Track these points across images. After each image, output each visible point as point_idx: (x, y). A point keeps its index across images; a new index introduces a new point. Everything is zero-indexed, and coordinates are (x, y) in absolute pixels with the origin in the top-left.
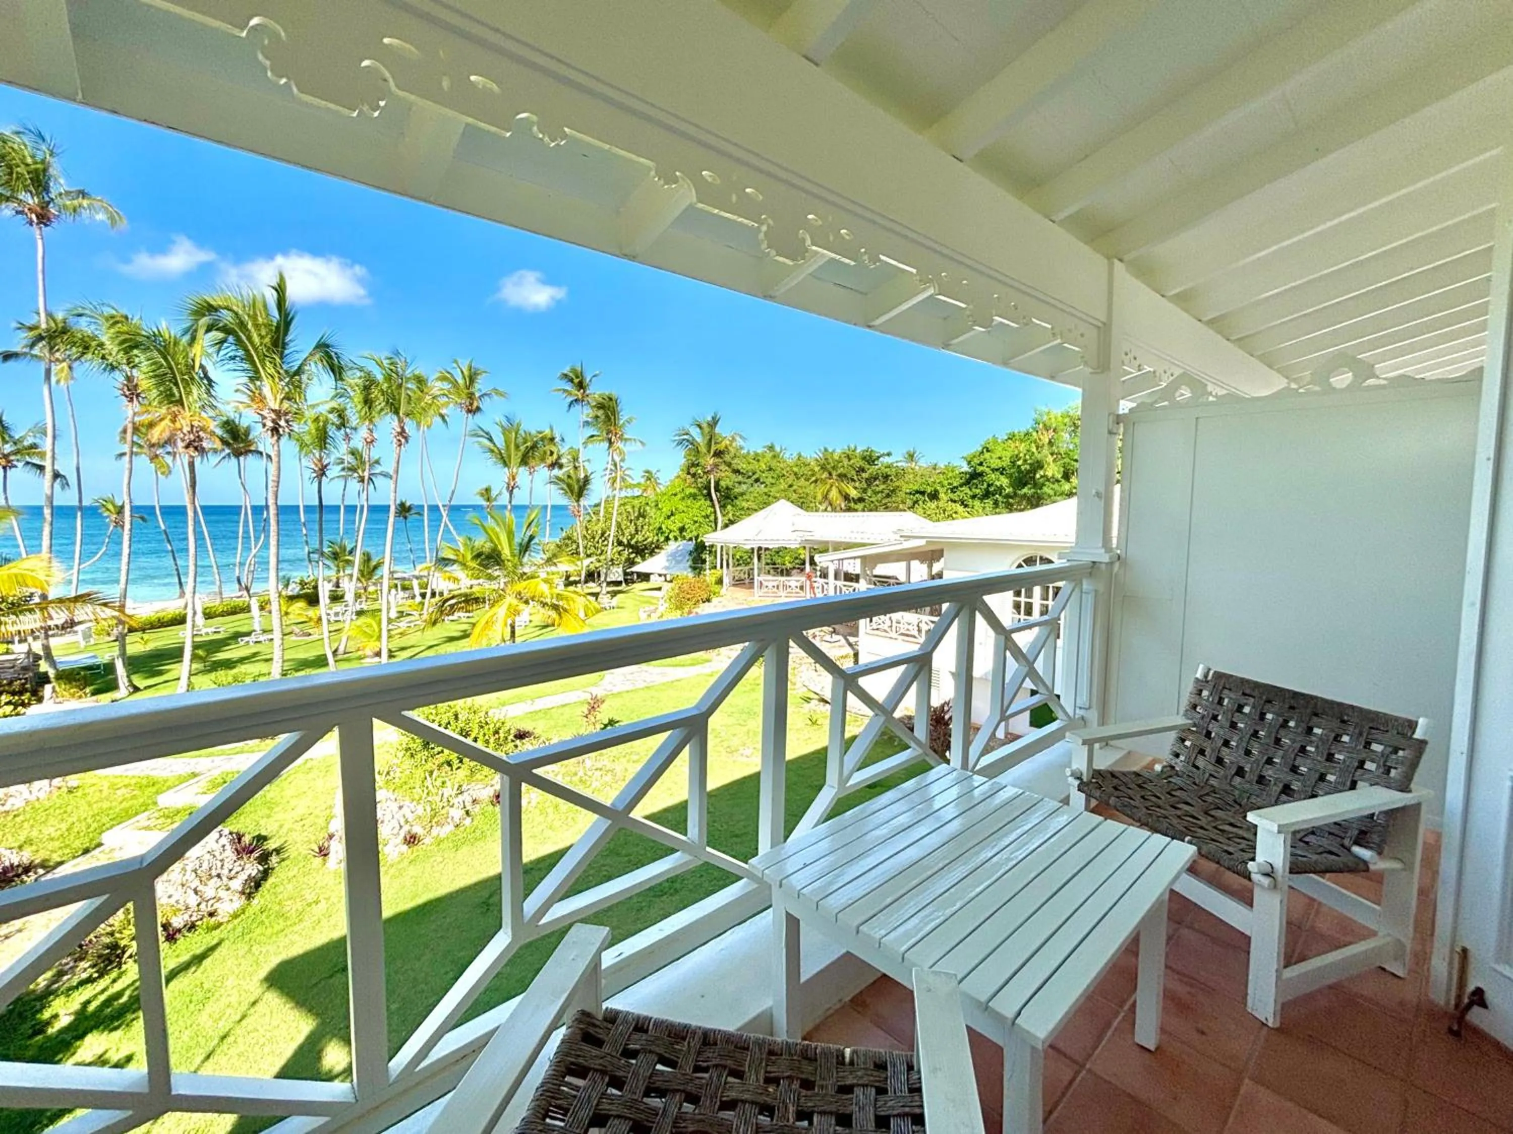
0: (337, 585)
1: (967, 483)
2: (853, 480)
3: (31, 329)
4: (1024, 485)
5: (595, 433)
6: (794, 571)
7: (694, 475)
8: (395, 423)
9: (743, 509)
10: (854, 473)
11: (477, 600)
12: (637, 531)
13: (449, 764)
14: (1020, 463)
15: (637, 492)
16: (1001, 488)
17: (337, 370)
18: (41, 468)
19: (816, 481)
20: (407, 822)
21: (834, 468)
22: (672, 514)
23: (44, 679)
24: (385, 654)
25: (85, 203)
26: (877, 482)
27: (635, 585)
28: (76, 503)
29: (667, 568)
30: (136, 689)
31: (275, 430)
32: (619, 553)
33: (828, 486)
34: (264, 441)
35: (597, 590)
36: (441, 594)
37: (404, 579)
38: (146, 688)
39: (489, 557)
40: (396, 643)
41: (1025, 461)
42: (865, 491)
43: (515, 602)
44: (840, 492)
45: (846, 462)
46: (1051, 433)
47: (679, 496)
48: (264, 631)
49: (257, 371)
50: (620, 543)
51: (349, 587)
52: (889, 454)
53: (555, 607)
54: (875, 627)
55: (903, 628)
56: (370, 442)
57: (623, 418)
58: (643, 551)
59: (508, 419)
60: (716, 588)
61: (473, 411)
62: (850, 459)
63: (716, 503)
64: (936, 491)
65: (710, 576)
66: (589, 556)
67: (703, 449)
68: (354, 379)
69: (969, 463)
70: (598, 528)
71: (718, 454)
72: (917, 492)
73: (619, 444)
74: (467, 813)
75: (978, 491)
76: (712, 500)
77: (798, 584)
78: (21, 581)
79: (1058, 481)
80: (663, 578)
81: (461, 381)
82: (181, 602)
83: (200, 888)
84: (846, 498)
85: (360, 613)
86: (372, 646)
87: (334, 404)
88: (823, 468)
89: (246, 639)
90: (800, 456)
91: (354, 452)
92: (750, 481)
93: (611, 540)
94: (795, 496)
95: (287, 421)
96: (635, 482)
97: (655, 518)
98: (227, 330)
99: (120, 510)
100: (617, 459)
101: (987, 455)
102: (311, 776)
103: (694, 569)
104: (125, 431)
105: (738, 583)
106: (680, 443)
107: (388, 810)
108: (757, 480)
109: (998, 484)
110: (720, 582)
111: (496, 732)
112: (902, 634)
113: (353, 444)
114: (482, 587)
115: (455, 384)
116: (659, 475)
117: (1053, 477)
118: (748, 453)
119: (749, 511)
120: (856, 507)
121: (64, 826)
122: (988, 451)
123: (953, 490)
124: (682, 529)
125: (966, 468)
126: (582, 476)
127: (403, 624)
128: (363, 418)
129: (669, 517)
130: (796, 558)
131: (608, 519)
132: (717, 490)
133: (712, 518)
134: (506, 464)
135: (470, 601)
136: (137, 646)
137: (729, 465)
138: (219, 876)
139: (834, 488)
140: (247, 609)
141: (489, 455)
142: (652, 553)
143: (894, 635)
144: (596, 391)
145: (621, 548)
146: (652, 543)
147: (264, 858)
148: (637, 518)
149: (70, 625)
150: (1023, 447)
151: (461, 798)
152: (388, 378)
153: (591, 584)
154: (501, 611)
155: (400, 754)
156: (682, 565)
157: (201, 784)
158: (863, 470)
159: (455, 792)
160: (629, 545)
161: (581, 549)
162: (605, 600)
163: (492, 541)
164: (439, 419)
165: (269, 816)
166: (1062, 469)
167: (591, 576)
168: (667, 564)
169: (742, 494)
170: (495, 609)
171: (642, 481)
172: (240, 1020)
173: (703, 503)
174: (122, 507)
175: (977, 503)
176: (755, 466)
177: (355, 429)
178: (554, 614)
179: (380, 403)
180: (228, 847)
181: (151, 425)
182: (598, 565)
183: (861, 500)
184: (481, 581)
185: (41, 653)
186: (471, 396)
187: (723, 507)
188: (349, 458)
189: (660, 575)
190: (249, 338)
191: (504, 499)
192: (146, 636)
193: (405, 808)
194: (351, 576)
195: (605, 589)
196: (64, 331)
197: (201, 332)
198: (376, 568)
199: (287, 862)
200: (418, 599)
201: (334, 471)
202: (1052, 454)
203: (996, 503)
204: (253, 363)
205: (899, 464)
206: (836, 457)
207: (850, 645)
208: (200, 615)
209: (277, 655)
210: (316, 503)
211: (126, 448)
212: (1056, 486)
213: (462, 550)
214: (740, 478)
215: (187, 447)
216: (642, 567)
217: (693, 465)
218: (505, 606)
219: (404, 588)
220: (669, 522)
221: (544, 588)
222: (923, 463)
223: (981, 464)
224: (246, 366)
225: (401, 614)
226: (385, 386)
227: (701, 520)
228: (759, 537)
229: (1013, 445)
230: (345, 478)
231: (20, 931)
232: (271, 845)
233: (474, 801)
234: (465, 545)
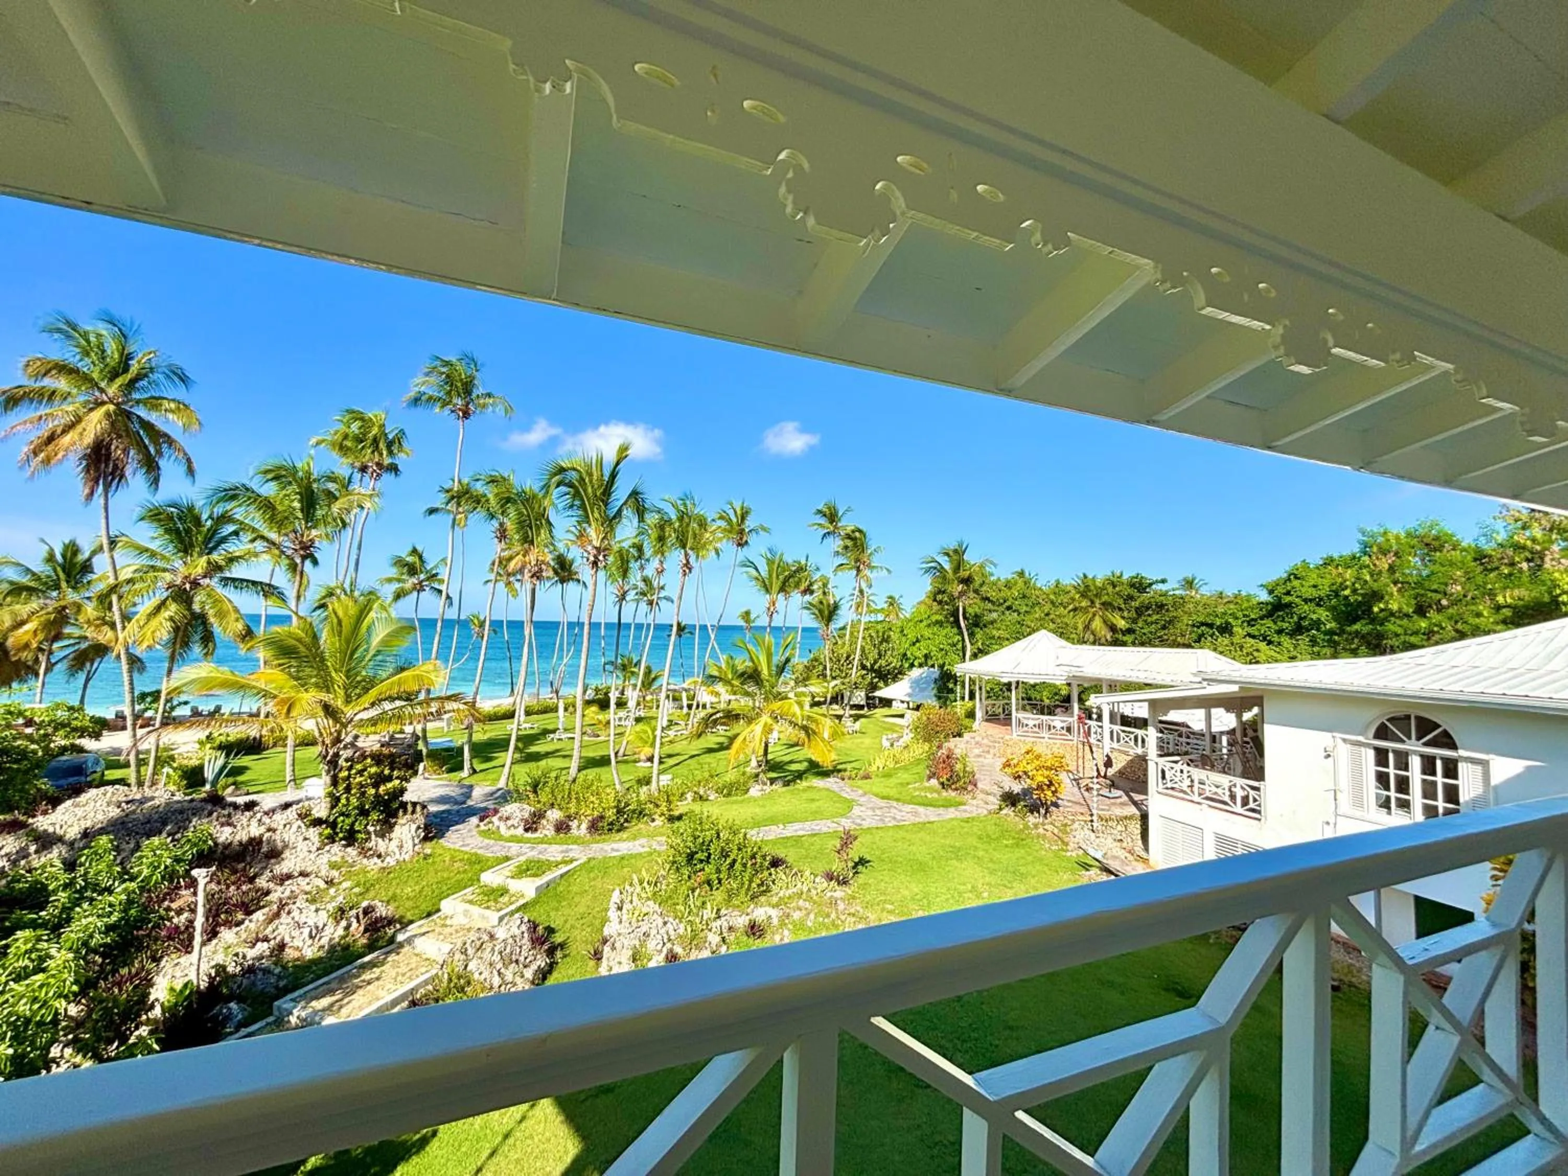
0: (622, 693)
1: (1269, 615)
2: (1120, 609)
3: (448, 491)
4: (1355, 620)
5: (844, 562)
6: (1058, 710)
7: (940, 603)
8: (682, 557)
9: (993, 638)
10: (1121, 601)
11: (737, 717)
12: (880, 655)
13: (709, 883)
14: (1347, 592)
15: (880, 617)
16: (1317, 624)
17: (641, 512)
18: (440, 592)
19: (1075, 610)
20: (669, 940)
21: (1096, 595)
22: (918, 641)
23: (418, 757)
24: (656, 760)
25: (491, 401)
26: (1150, 612)
27: (877, 710)
28: (456, 617)
29: (909, 695)
30: (475, 772)
31: (595, 564)
32: (863, 677)
33: (1090, 616)
34: (585, 572)
35: (841, 712)
36: (704, 706)
37: (675, 691)
38: (481, 771)
39: (751, 677)
40: (667, 749)
41: (1354, 591)
42: (1135, 621)
43: (770, 721)
44: (1105, 622)
45: (1110, 589)
46: (1391, 559)
47: (925, 623)
48: (566, 730)
49: (588, 517)
50: (864, 667)
51: (632, 696)
52: (1163, 581)
53: (805, 728)
54: (1169, 785)
55: (1209, 791)
56: (660, 572)
57: (872, 546)
58: (887, 676)
59: (770, 550)
60: (967, 722)
61: (741, 544)
62: (1114, 586)
63: (964, 630)
64: (1227, 623)
65: (960, 708)
66: (834, 678)
67: (950, 575)
68: (652, 519)
69: (1271, 592)
70: (844, 652)
71: (967, 581)
72: (1203, 624)
73: (867, 572)
74: (724, 939)
75: (1285, 625)
76: (959, 627)
77: (1064, 725)
78: (419, 678)
79: (1407, 616)
80: (905, 705)
81: (734, 520)
82: (511, 700)
83: (503, 970)
84: (1113, 628)
85: (638, 720)
86: (647, 751)
87: (636, 541)
88: (1083, 595)
89: (552, 736)
90: (1058, 582)
91: (645, 580)
92: (1001, 609)
93: (856, 662)
94: (1052, 626)
95: (604, 556)
96: (879, 608)
97: (899, 643)
98: (570, 485)
99: (482, 625)
100: (864, 586)
101: (1296, 583)
102: (592, 875)
103: (939, 698)
104: (493, 564)
105: (992, 718)
106: (928, 570)
107: (654, 924)
108: (1009, 608)
109: (1314, 617)
110: (971, 715)
111: (753, 857)
112: (1208, 798)
113: (645, 573)
114: (741, 703)
115: (729, 521)
116: (901, 600)
117: (1400, 610)
118: (999, 579)
119: (1000, 642)
120: (1125, 638)
121: (417, 888)
122: (1296, 578)
123: (1251, 623)
124: (927, 657)
125: (1264, 597)
126: (832, 602)
127: (671, 733)
128: (656, 553)
129: (914, 644)
130: (1056, 694)
131: (853, 643)
132: (965, 618)
133: (960, 646)
134: (768, 590)
135: (731, 717)
136: (480, 736)
137: (976, 591)
138: (517, 962)
139: (1097, 618)
140: (555, 709)
141: (754, 583)
142: (895, 679)
143: (1196, 798)
144: (847, 524)
145: (864, 672)
146: (895, 668)
147: (551, 952)
148: (881, 643)
149: (439, 714)
150: (1349, 574)
151: (719, 923)
152: (681, 519)
153: (835, 706)
154: (757, 728)
155: (667, 866)
156: (926, 693)
157: (511, 867)
158: (1131, 598)
159: (714, 915)
160: (872, 670)
161: (828, 672)
162: (848, 722)
163: (752, 660)
164: (713, 553)
165: (557, 910)
166: (1413, 602)
167: (837, 698)
168: (910, 691)
169: (992, 623)
170: (752, 726)
171: (885, 606)
172: (521, 1122)
173: (950, 631)
174: (485, 621)
175: (1286, 641)
176: (1006, 593)
177: (648, 560)
178: (803, 735)
179: (672, 538)
180: (526, 935)
181: (510, 559)
182: (842, 687)
183: (1130, 631)
184: (738, 697)
185: (420, 734)
186: (741, 532)
187: (972, 635)
188: (641, 585)
189: (903, 702)
190: (585, 491)
191: (763, 621)
192: (486, 728)
193: (669, 925)
194: (635, 686)
195: (849, 712)
196: (467, 492)
197: (553, 487)
198: (654, 679)
199: (568, 959)
200: (685, 710)
201: (631, 595)
202: (1395, 583)
203: (1314, 642)
204: (585, 510)
205: (1177, 592)
206: (1099, 583)
207: (1135, 803)
208: (522, 712)
209: (576, 754)
210: (616, 621)
211: (492, 576)
212: (1405, 622)
213: (723, 666)
214: (990, 606)
215: (532, 577)
216: (884, 692)
217: (940, 592)
218: (762, 724)
219: (675, 699)
220: (915, 648)
221: (796, 709)
222: (1206, 591)
223: (1288, 593)
224: (580, 512)
225: (671, 723)
226: (677, 525)
227: (948, 648)
228: (1016, 671)
229: (1334, 572)
230: (638, 601)
231: (378, 979)
232: (558, 938)
233: (730, 928)
234: (728, 663)
